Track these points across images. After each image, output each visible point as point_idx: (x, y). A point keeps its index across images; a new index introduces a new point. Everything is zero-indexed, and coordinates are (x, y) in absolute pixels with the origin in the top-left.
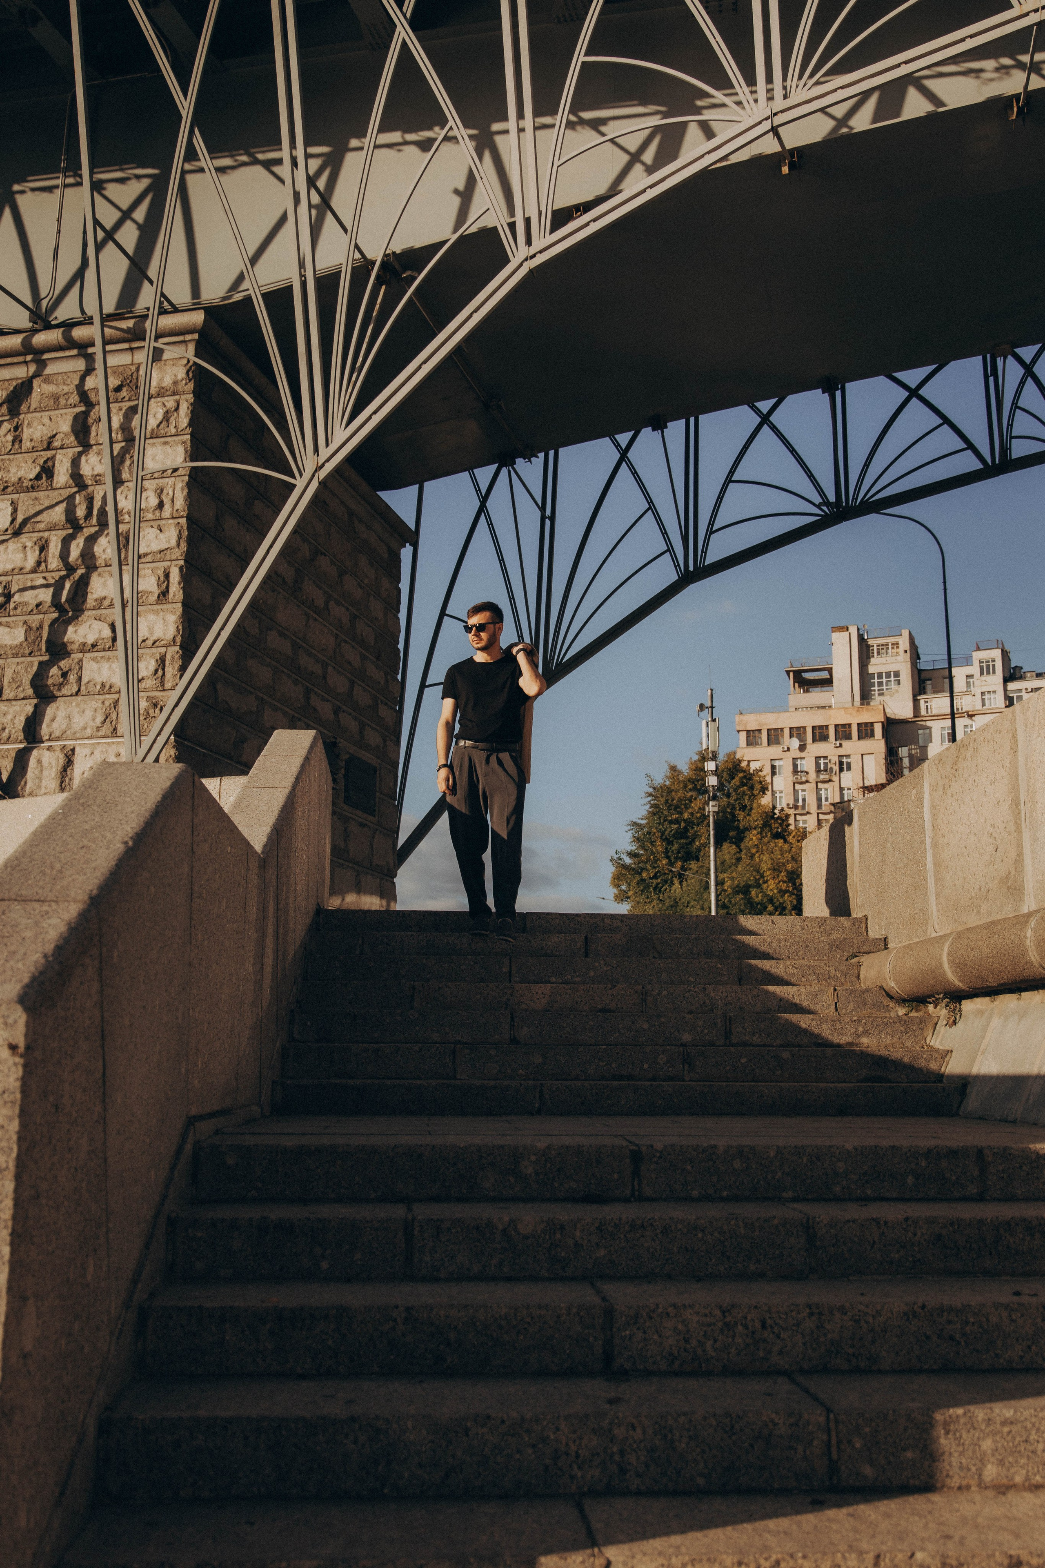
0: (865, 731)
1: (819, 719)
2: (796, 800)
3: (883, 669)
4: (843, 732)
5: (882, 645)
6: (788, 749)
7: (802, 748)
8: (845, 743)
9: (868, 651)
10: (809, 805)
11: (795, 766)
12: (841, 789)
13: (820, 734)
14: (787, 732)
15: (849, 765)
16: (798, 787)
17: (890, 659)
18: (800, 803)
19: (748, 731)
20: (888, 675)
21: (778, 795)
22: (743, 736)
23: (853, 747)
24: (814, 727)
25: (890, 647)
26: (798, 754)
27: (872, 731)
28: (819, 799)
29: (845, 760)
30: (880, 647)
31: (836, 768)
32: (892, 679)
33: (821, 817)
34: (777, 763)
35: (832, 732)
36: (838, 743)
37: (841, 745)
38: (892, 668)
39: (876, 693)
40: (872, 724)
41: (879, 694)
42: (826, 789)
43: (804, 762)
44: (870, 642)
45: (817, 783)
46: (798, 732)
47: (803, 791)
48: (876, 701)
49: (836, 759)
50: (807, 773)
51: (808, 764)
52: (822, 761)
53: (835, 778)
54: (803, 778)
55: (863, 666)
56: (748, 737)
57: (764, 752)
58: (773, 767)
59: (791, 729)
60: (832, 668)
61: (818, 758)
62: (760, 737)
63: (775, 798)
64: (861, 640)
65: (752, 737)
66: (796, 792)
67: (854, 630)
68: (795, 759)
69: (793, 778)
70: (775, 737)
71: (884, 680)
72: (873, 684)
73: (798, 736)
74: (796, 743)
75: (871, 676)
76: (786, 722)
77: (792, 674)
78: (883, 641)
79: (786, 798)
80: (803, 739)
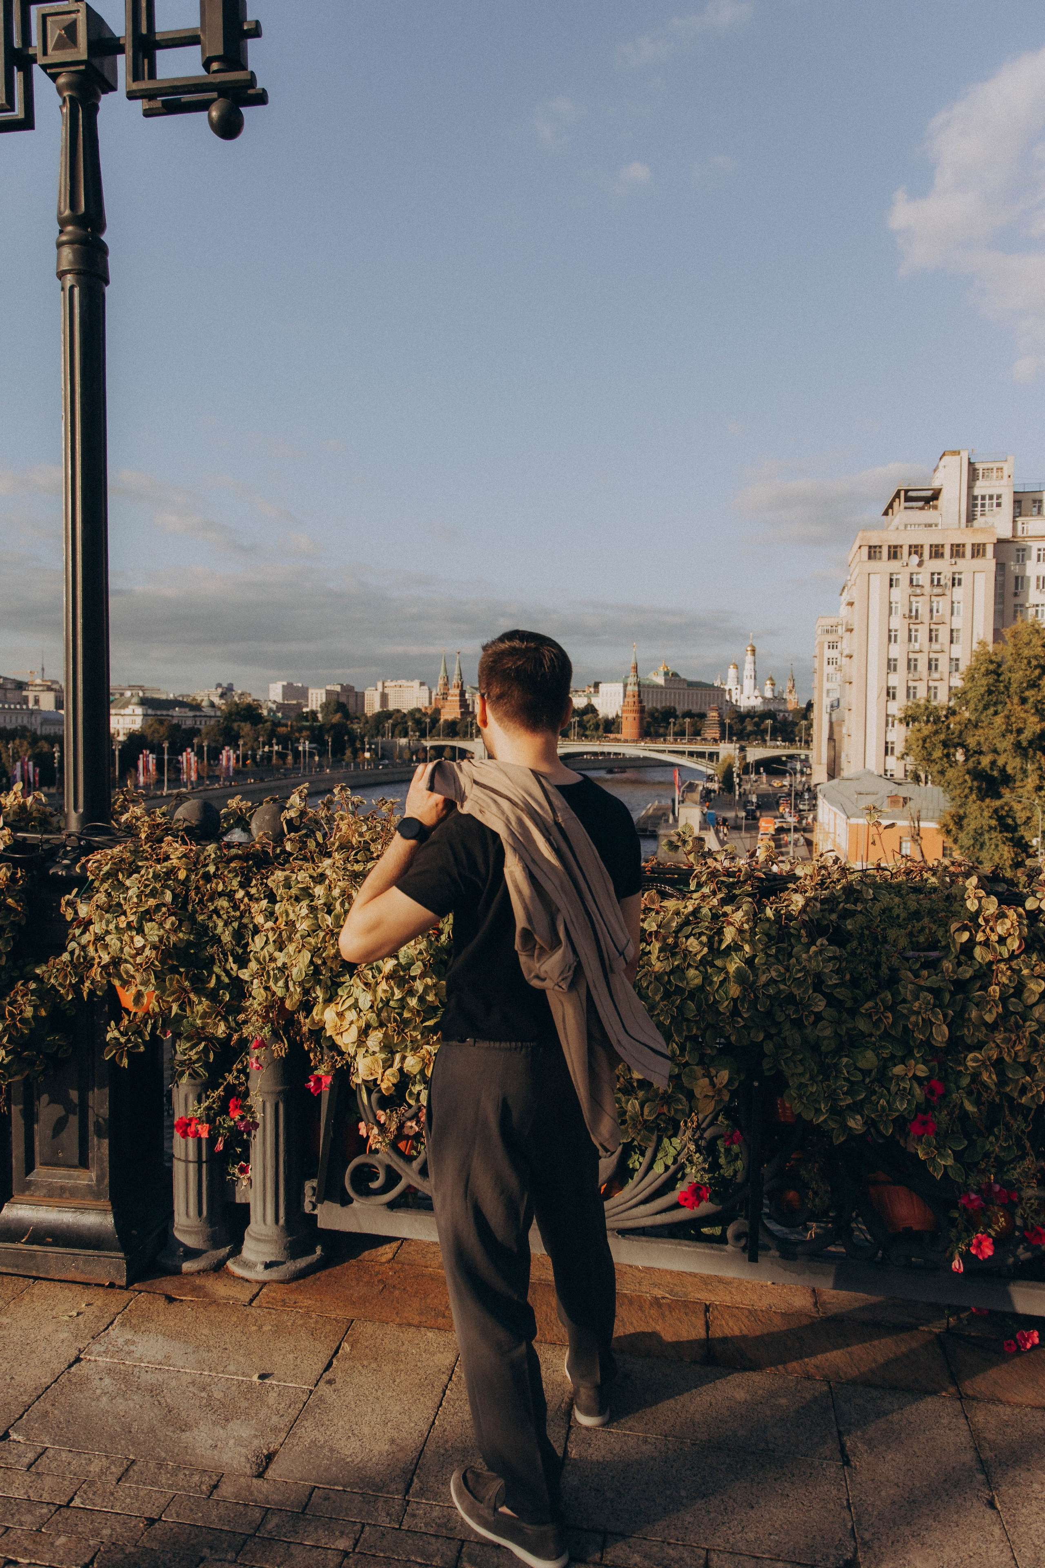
0: (978, 551)
1: (935, 538)
2: (911, 611)
3: (987, 492)
4: (957, 551)
5: (988, 469)
6: (907, 565)
7: (920, 564)
8: (960, 561)
9: (974, 474)
10: (922, 615)
11: (911, 580)
12: (953, 602)
13: (937, 552)
14: (906, 550)
15: (960, 580)
16: (913, 599)
17: (993, 483)
18: (914, 613)
19: (870, 547)
20: (991, 497)
21: (893, 605)
22: (865, 550)
23: (966, 565)
24: (931, 546)
25: (995, 470)
26: (917, 569)
27: (984, 550)
28: (931, 611)
29: (957, 576)
30: (987, 471)
31: (950, 583)
32: (995, 501)
33: (932, 626)
34: (894, 577)
35: (947, 551)
36: (953, 561)
37: (956, 563)
38: (995, 492)
39: (979, 513)
40: (984, 544)
41: (981, 515)
42: (938, 602)
43: (920, 576)
44: (977, 466)
45: (930, 596)
46: (916, 549)
47: (917, 603)
48: (980, 522)
49: (950, 576)
50: (923, 587)
51: (923, 578)
52: (936, 577)
53: (948, 592)
54: (918, 591)
55: (970, 487)
56: (870, 552)
57: (884, 566)
58: (891, 580)
59: (910, 546)
60: (940, 490)
61: (933, 574)
62: (880, 552)
63: (891, 608)
64: (971, 464)
65: (873, 552)
66: (910, 602)
67: (965, 455)
68: (912, 574)
69: (909, 591)
70: (894, 553)
71: (987, 502)
72: (975, 506)
73: (916, 553)
74: (915, 559)
75: (975, 498)
76: (906, 539)
77: (902, 493)
78: (990, 465)
79: (901, 609)
80: (921, 555)
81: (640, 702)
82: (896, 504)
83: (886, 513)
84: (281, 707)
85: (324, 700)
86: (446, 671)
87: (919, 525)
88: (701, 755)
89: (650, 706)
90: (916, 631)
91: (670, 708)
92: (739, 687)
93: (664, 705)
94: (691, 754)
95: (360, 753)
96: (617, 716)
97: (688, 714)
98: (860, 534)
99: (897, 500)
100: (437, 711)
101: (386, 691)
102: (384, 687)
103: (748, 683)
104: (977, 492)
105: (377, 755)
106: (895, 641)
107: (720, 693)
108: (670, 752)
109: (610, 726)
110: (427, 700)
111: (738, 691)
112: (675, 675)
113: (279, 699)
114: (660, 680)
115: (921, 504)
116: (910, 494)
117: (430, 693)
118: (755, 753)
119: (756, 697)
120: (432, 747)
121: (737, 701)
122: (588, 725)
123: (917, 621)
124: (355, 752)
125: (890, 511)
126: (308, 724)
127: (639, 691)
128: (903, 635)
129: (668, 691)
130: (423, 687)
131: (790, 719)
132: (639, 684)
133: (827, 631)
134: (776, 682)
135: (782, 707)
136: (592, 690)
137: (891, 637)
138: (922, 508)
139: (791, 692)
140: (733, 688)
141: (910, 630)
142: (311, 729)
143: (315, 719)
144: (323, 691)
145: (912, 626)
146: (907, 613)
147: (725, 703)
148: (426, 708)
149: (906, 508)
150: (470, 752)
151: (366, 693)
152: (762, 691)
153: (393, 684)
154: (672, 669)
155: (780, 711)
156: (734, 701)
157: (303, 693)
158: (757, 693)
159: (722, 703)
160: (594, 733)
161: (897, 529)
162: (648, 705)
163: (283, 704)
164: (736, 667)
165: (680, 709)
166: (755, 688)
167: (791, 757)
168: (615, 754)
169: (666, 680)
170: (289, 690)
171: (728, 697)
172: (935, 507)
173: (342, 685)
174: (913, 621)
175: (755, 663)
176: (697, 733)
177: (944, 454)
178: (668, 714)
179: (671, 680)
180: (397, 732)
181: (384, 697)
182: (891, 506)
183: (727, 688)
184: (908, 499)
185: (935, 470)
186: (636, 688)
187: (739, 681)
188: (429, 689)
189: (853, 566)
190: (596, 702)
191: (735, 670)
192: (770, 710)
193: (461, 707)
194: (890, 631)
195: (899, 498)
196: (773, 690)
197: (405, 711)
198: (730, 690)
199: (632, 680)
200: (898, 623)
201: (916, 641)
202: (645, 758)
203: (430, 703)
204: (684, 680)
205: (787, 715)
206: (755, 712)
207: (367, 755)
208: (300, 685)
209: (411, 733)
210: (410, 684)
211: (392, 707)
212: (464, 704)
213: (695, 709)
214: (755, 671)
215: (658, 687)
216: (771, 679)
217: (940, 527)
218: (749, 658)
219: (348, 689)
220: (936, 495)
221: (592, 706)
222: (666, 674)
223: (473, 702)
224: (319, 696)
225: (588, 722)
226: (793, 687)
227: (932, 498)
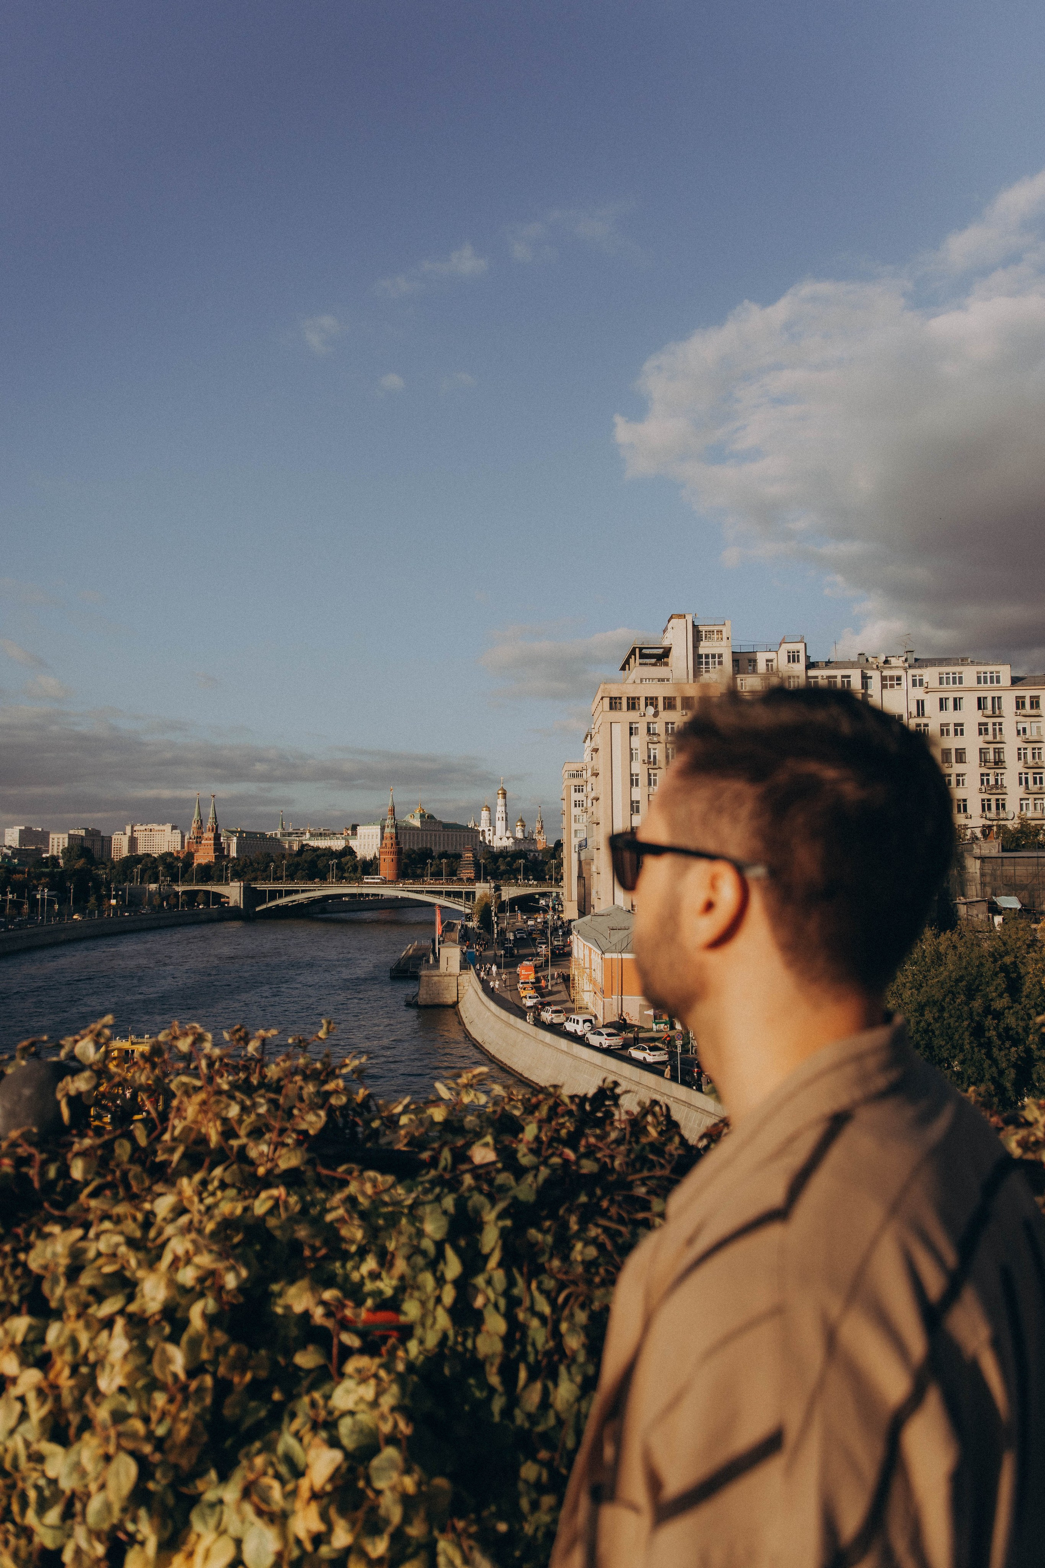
1: (667, 690)
2: (649, 757)
3: (710, 651)
4: (687, 703)
5: (710, 632)
6: (644, 715)
7: (656, 714)
9: (698, 635)
10: (659, 761)
11: (649, 729)
13: (670, 704)
14: (642, 702)
16: (651, 746)
17: (715, 644)
18: (652, 759)
19: (611, 698)
20: (714, 656)
21: (634, 752)
22: (607, 701)
24: (665, 698)
25: (715, 633)
26: (652, 719)
30: (707, 633)
32: (717, 660)
34: (634, 726)
35: (679, 703)
36: (684, 712)
38: (716, 651)
39: (704, 670)
41: (706, 672)
43: (656, 726)
44: (701, 628)
45: (666, 743)
46: (651, 701)
47: (655, 749)
48: (704, 677)
50: (659, 735)
51: (659, 728)
52: (670, 726)
54: (655, 739)
55: (696, 647)
56: (611, 704)
57: (625, 716)
58: (631, 729)
59: (646, 698)
60: (670, 648)
61: (667, 723)
62: (620, 703)
63: (631, 754)
64: (695, 627)
65: (614, 703)
66: (649, 750)
67: (689, 618)
68: (649, 723)
69: (647, 739)
70: (633, 704)
71: (710, 660)
72: (701, 663)
73: (652, 704)
74: (651, 710)
75: (700, 656)
76: (643, 691)
77: (637, 650)
78: (711, 628)
79: (641, 755)
80: (656, 707)
81: (398, 843)
82: (632, 661)
83: (623, 668)
84: (16, 852)
85: (66, 845)
86: (199, 814)
87: (653, 679)
88: (458, 895)
89: (407, 847)
90: (655, 775)
91: (426, 849)
92: (491, 828)
93: (420, 846)
94: (448, 894)
95: (106, 900)
96: (375, 857)
97: (444, 855)
98: (602, 686)
99: (633, 657)
100: (190, 856)
101: (136, 835)
102: (133, 831)
103: (500, 825)
104: (701, 651)
105: (124, 901)
106: (637, 785)
107: (474, 834)
108: (428, 892)
109: (369, 867)
110: (180, 843)
111: (491, 833)
112: (431, 817)
113: (16, 844)
114: (416, 823)
115: (653, 661)
116: (644, 651)
117: (183, 837)
118: (509, 892)
119: (508, 838)
120: (184, 892)
121: (490, 841)
122: (346, 868)
123: (655, 767)
124: (101, 899)
125: (627, 666)
126: (47, 870)
127: (397, 833)
128: (643, 780)
129: (424, 833)
130: (174, 831)
131: (540, 858)
132: (396, 826)
133: (573, 776)
134: (526, 823)
135: (532, 848)
136: (350, 832)
137: (634, 781)
138: (654, 665)
139: (539, 832)
140: (486, 829)
141: (649, 775)
142: (51, 875)
143: (57, 865)
144: (66, 836)
145: (651, 771)
146: (646, 759)
147: (478, 844)
148: (178, 852)
149: (640, 664)
150: (224, 896)
151: (114, 837)
152: (513, 832)
153: (143, 828)
154: (428, 811)
155: (531, 851)
156: (487, 842)
157: (43, 837)
158: (508, 834)
159: (476, 845)
160: (352, 875)
161: (634, 682)
162: (406, 847)
163: (21, 850)
164: (489, 809)
165: (437, 850)
166: (506, 829)
167: (543, 895)
168: (373, 895)
169: (422, 822)
170: (25, 835)
171: (481, 838)
172: (666, 664)
173: (86, 829)
174: (652, 766)
175: (506, 805)
176: (453, 873)
177: (671, 618)
178: (425, 855)
179: (426, 823)
180: (146, 877)
181: (133, 841)
182: (627, 662)
183: (480, 829)
184: (642, 656)
185: (664, 631)
186: (394, 831)
187: (492, 823)
188: (182, 833)
189: (596, 716)
190: (353, 843)
191: (488, 812)
192: (521, 850)
193: (215, 850)
194: (632, 775)
195: (635, 655)
196: (523, 831)
197: (156, 856)
198: (483, 831)
199: (389, 822)
200: (638, 768)
201: (655, 784)
202: (403, 899)
203: (183, 847)
204: (440, 822)
205: (537, 854)
206: (507, 852)
207: (113, 902)
208: (40, 829)
209: (162, 878)
210: (161, 827)
211: (141, 851)
212: (218, 847)
213: (451, 850)
214: (506, 814)
215: (414, 828)
216: (521, 820)
217: (671, 682)
218: (500, 801)
219: (93, 834)
220: (667, 652)
221: (350, 848)
222: (422, 816)
223: (229, 846)
224: (61, 841)
225: (346, 864)
226: (542, 828)
227: (662, 656)
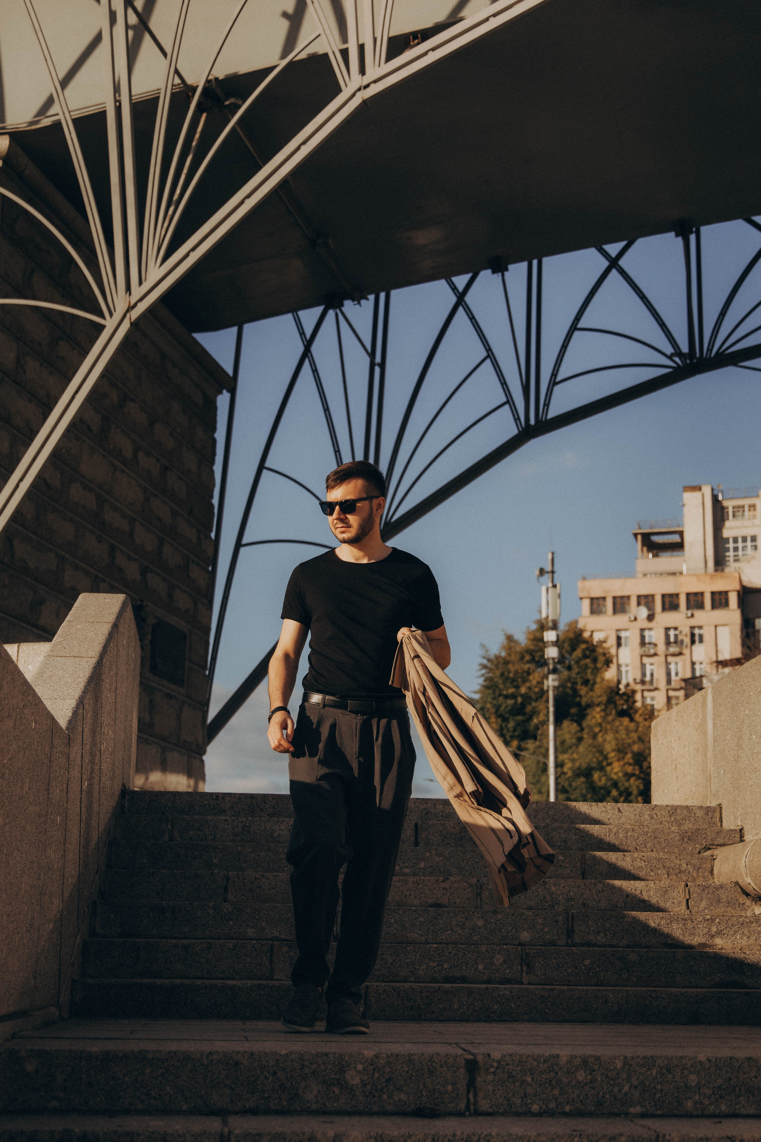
0: (719, 600)
1: (668, 586)
2: (644, 675)
3: (739, 533)
4: (695, 601)
5: (738, 507)
6: (635, 619)
7: (651, 618)
8: (698, 613)
9: (723, 513)
10: (657, 680)
11: (643, 637)
12: (693, 664)
13: (670, 602)
14: (634, 601)
15: (701, 637)
16: (646, 660)
17: (746, 523)
18: (648, 678)
19: (592, 599)
20: (744, 539)
21: (623, 668)
22: (586, 603)
23: (706, 617)
24: (663, 596)
25: (746, 508)
26: (646, 624)
27: (727, 600)
28: (668, 674)
29: (697, 631)
30: (736, 510)
31: (687, 640)
32: (749, 543)
33: (672, 693)
34: (623, 634)
35: (683, 601)
36: (689, 613)
37: (692, 616)
38: (748, 532)
39: (732, 558)
40: (726, 593)
41: (735, 561)
42: (676, 664)
43: (652, 633)
44: (725, 503)
45: (666, 656)
46: (646, 600)
47: (652, 664)
48: (731, 567)
49: (687, 630)
50: (656, 645)
51: (656, 636)
52: (672, 633)
53: (687, 651)
54: (651, 651)
55: (717, 528)
56: (592, 604)
57: (611, 622)
58: (620, 638)
59: (639, 597)
60: (684, 533)
61: (667, 629)
62: (604, 605)
64: (715, 501)
65: (599, 606)
66: (643, 666)
67: (706, 490)
68: (642, 630)
69: (641, 650)
70: (620, 605)
71: (740, 545)
72: (726, 549)
73: (645, 604)
74: (645, 612)
75: (724, 540)
76: (636, 589)
77: (640, 538)
78: (740, 502)
79: (634, 673)
80: (652, 608)
90: (652, 699)
116: (650, 539)
123: (648, 687)
138: (661, 556)
141: (641, 698)
145: (643, 693)
146: (638, 676)
172: (677, 553)
174: (645, 686)
177: (684, 490)
195: (638, 545)
217: (682, 576)
